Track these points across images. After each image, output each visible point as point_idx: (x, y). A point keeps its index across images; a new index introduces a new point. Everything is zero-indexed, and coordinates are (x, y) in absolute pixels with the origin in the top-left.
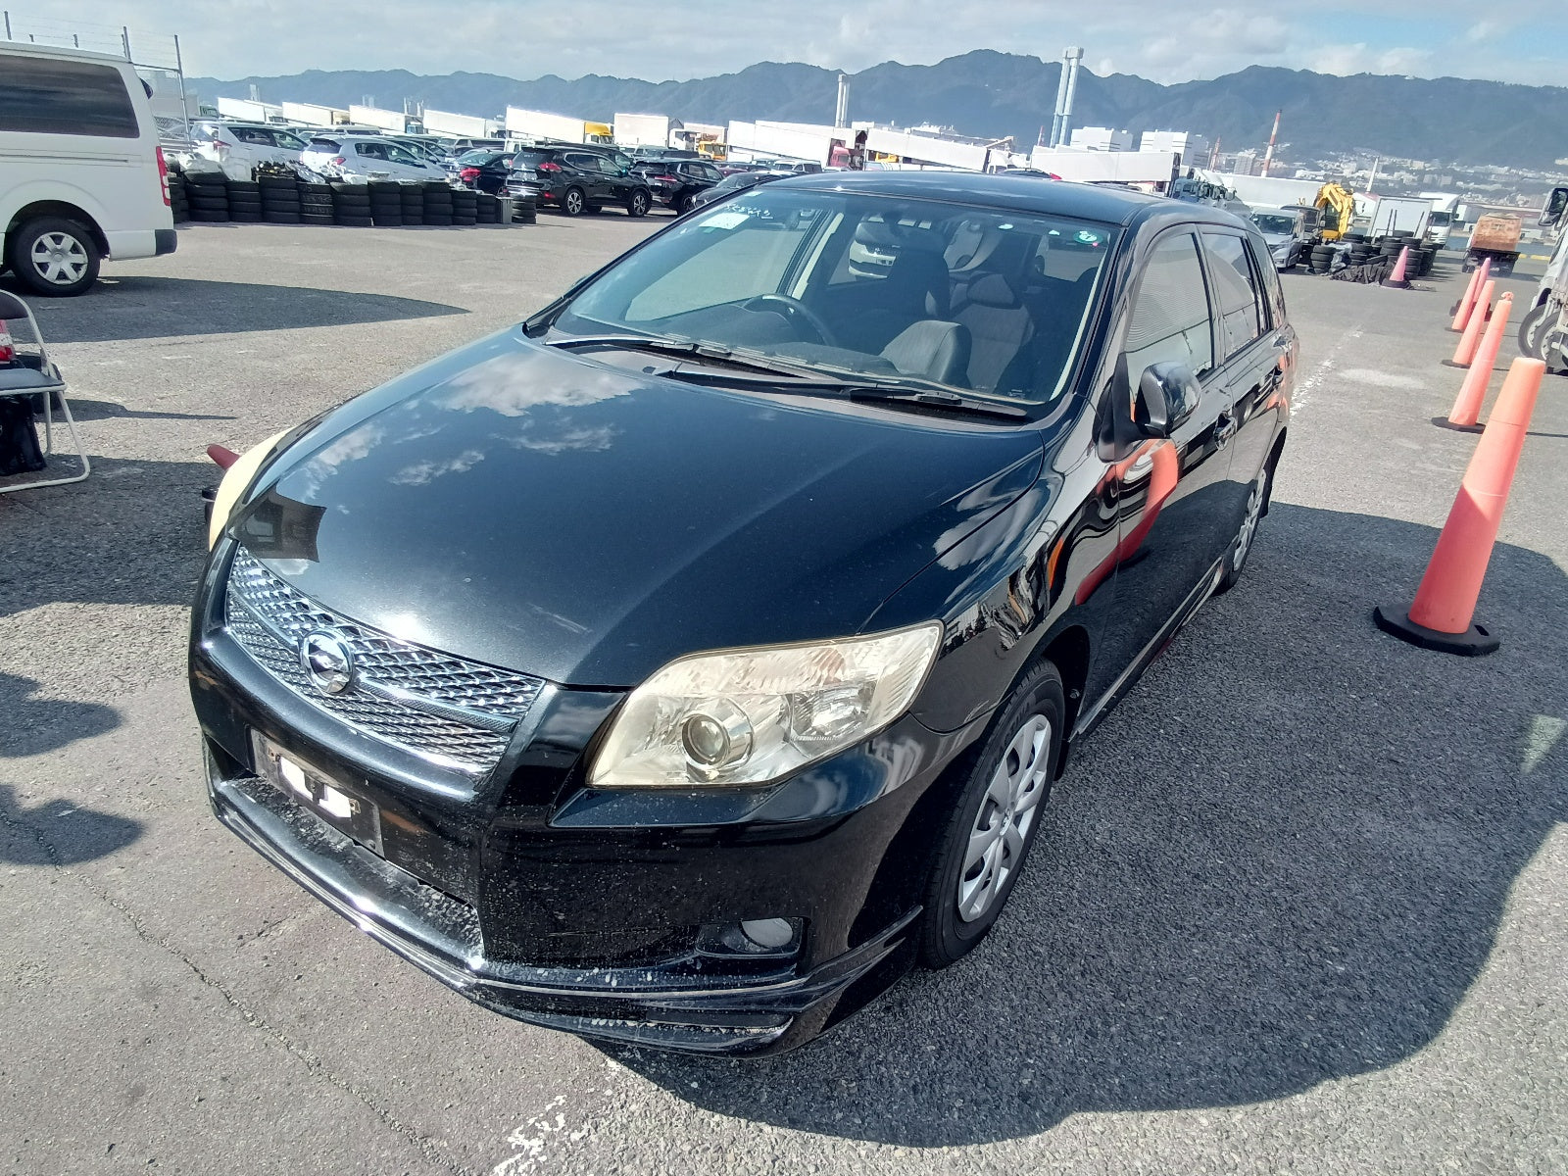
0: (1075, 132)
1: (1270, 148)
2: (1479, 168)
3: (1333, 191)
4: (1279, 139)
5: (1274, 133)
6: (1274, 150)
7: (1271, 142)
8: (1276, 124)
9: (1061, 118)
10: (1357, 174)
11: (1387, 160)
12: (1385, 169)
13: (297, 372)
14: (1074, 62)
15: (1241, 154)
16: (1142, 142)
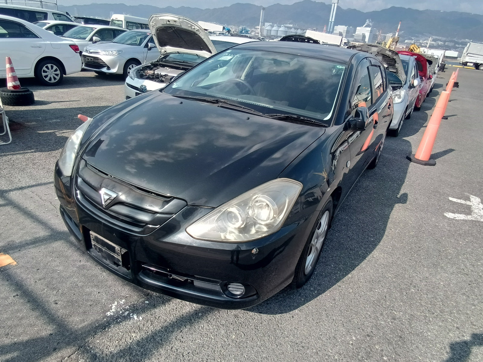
0: (335, 27)
1: (397, 33)
2: (463, 40)
3: (414, 47)
4: (400, 30)
5: (399, 28)
6: (398, 34)
7: (398, 31)
8: (399, 25)
9: (331, 22)
10: (424, 42)
11: (434, 37)
12: (433, 40)
13: (99, 95)
14: (336, 5)
15: (388, 35)
16: (357, 30)
